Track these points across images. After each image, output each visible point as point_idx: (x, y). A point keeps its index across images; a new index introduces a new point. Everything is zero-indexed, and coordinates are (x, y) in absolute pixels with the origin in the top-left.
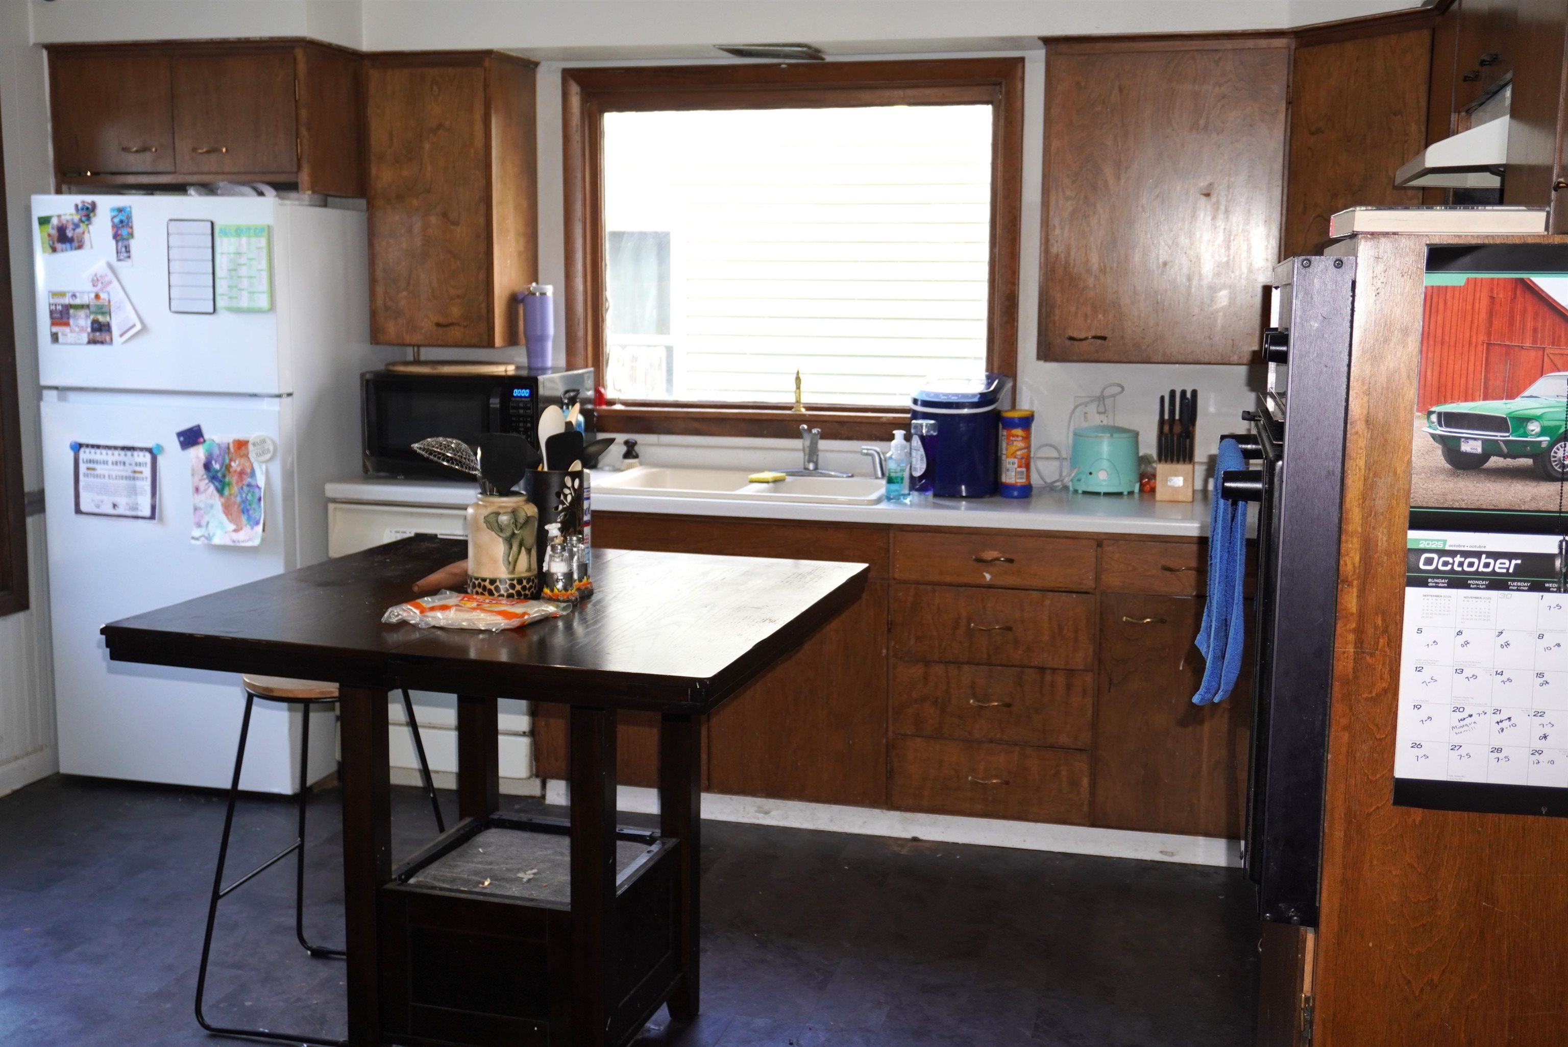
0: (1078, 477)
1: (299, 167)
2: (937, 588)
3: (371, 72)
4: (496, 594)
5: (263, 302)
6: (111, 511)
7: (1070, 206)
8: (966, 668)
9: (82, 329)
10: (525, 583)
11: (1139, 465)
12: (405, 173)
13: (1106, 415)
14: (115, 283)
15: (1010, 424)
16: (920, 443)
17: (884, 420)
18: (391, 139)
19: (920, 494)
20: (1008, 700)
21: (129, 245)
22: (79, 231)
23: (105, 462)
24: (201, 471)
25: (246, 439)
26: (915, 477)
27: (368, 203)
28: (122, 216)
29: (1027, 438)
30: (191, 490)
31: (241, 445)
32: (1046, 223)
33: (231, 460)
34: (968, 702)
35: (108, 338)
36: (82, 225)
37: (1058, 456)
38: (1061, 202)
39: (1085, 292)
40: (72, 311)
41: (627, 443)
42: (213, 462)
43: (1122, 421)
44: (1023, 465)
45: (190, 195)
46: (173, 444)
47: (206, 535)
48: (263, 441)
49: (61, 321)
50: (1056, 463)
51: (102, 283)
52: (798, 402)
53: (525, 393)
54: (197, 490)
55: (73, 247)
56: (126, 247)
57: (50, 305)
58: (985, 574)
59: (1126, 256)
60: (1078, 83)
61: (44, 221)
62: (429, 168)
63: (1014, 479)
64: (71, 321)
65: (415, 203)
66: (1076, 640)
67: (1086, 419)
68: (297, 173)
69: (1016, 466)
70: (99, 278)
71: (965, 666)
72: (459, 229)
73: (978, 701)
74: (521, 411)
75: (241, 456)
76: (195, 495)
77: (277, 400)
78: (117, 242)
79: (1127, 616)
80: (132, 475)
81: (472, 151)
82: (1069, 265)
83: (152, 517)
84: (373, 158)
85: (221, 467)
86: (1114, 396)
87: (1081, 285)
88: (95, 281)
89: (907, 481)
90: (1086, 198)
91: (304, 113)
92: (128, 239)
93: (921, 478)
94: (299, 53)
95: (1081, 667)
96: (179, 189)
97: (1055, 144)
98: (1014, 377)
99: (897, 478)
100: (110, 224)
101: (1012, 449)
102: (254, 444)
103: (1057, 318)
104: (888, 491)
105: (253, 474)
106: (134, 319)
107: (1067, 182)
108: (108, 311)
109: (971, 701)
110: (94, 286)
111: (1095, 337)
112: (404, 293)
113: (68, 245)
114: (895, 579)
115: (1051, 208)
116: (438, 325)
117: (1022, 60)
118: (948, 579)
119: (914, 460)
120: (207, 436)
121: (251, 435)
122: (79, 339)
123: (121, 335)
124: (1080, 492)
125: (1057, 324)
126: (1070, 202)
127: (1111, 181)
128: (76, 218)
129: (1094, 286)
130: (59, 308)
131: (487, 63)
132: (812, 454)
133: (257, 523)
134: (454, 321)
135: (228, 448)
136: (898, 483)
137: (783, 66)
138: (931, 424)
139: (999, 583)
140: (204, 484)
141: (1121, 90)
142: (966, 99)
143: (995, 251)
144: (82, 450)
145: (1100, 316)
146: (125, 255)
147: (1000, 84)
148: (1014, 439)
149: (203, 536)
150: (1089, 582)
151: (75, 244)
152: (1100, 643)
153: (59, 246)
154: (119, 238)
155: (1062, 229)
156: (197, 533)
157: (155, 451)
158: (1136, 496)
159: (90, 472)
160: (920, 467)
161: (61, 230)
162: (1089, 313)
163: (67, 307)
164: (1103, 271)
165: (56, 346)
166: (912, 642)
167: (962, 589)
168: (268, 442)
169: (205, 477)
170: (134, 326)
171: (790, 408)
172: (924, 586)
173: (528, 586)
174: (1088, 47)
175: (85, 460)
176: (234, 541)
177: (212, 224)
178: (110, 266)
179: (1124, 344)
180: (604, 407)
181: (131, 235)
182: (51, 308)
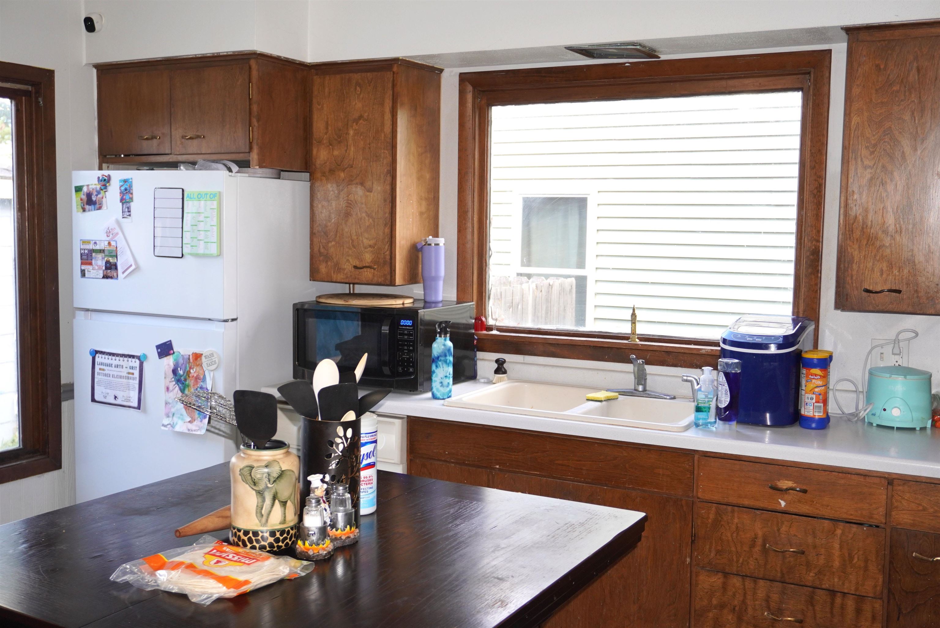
0: (873, 412)
1: (251, 148)
2: (736, 508)
3: (315, 77)
4: (249, 545)
5: (213, 249)
6: (113, 401)
7: (868, 174)
8: (761, 583)
9: (100, 268)
10: (278, 535)
11: (932, 403)
12: (336, 153)
13: (901, 356)
14: (120, 234)
15: (810, 364)
16: (724, 379)
17: (703, 352)
18: (327, 128)
19: (725, 424)
20: (800, 617)
21: (130, 206)
22: (99, 196)
23: (110, 365)
24: (171, 375)
25: (201, 353)
26: (721, 408)
27: (310, 175)
28: (127, 185)
29: (825, 377)
30: (163, 389)
31: (197, 356)
32: (845, 187)
33: (190, 368)
34: (763, 614)
35: (115, 274)
36: (101, 191)
37: (854, 389)
38: (860, 171)
39: (881, 250)
40: (94, 254)
41: (497, 361)
42: (179, 369)
43: (915, 363)
44: (821, 401)
45: (180, 169)
46: (153, 354)
47: (172, 423)
48: (212, 355)
49: (87, 261)
50: (854, 395)
51: (112, 234)
52: (633, 332)
53: (409, 323)
54: (168, 389)
55: (96, 209)
56: (128, 208)
57: (81, 249)
58: (780, 500)
59: (922, 218)
60: (878, 66)
61: (78, 189)
62: (352, 149)
63: (812, 413)
64: (93, 262)
65: (342, 175)
66: (866, 569)
67: (882, 358)
68: (249, 152)
69: (814, 401)
70: (110, 231)
71: (761, 581)
72: (372, 194)
73: (772, 614)
74: (406, 337)
75: (197, 366)
76: (167, 393)
77: (224, 323)
78: (123, 204)
79: (916, 552)
80: (127, 375)
81: (383, 135)
82: (867, 226)
83: (139, 408)
84: (314, 142)
85: (184, 373)
86: (909, 340)
87: (878, 243)
88: (108, 233)
89: (713, 411)
90: (883, 167)
91: (255, 108)
92: (129, 202)
93: (726, 409)
94: (253, 63)
95: (871, 595)
96: (174, 165)
97: (855, 119)
98: (817, 320)
99: (705, 407)
100: (119, 191)
101: (811, 386)
102: (205, 356)
103: (854, 273)
104: (697, 419)
105: (204, 379)
106: (131, 261)
107: (865, 152)
108: (115, 254)
109: (766, 613)
110: (108, 236)
111: (890, 291)
112: (333, 243)
113: (93, 207)
114: (698, 498)
115: (850, 176)
116: (356, 267)
117: (830, 51)
118: (746, 502)
119: (720, 393)
120: (175, 349)
121: (204, 350)
122: (97, 275)
123: (123, 273)
124: (874, 425)
125: (854, 278)
126: (869, 170)
127: (908, 150)
128: (98, 187)
129: (890, 245)
130: (86, 251)
131: (395, 69)
132: (641, 378)
133: (205, 417)
134: (367, 265)
135: (189, 359)
136: (705, 411)
137: (627, 65)
138: (735, 363)
139: (792, 510)
140: (172, 385)
141: (918, 70)
142: (780, 87)
143: (802, 213)
144: (97, 355)
145: (896, 272)
146: (128, 214)
147: (809, 73)
148: (812, 377)
149: (170, 424)
150: (879, 517)
151: (97, 206)
152: (889, 574)
153: (87, 207)
154: (124, 201)
155: (861, 194)
156: (166, 421)
157: (142, 359)
158: (929, 431)
159: (101, 371)
160: (725, 400)
161: (89, 195)
162: (885, 269)
163: (92, 251)
164: (899, 231)
165: (83, 279)
166: (713, 554)
167: (758, 512)
168: (215, 356)
169: (173, 379)
170: (131, 266)
171: (627, 338)
172: (725, 507)
173: (281, 538)
174: (888, 33)
175: (99, 363)
176: (189, 430)
177: (183, 190)
178: (118, 222)
179: (918, 297)
180: (485, 332)
181: (132, 199)
182: (82, 251)
